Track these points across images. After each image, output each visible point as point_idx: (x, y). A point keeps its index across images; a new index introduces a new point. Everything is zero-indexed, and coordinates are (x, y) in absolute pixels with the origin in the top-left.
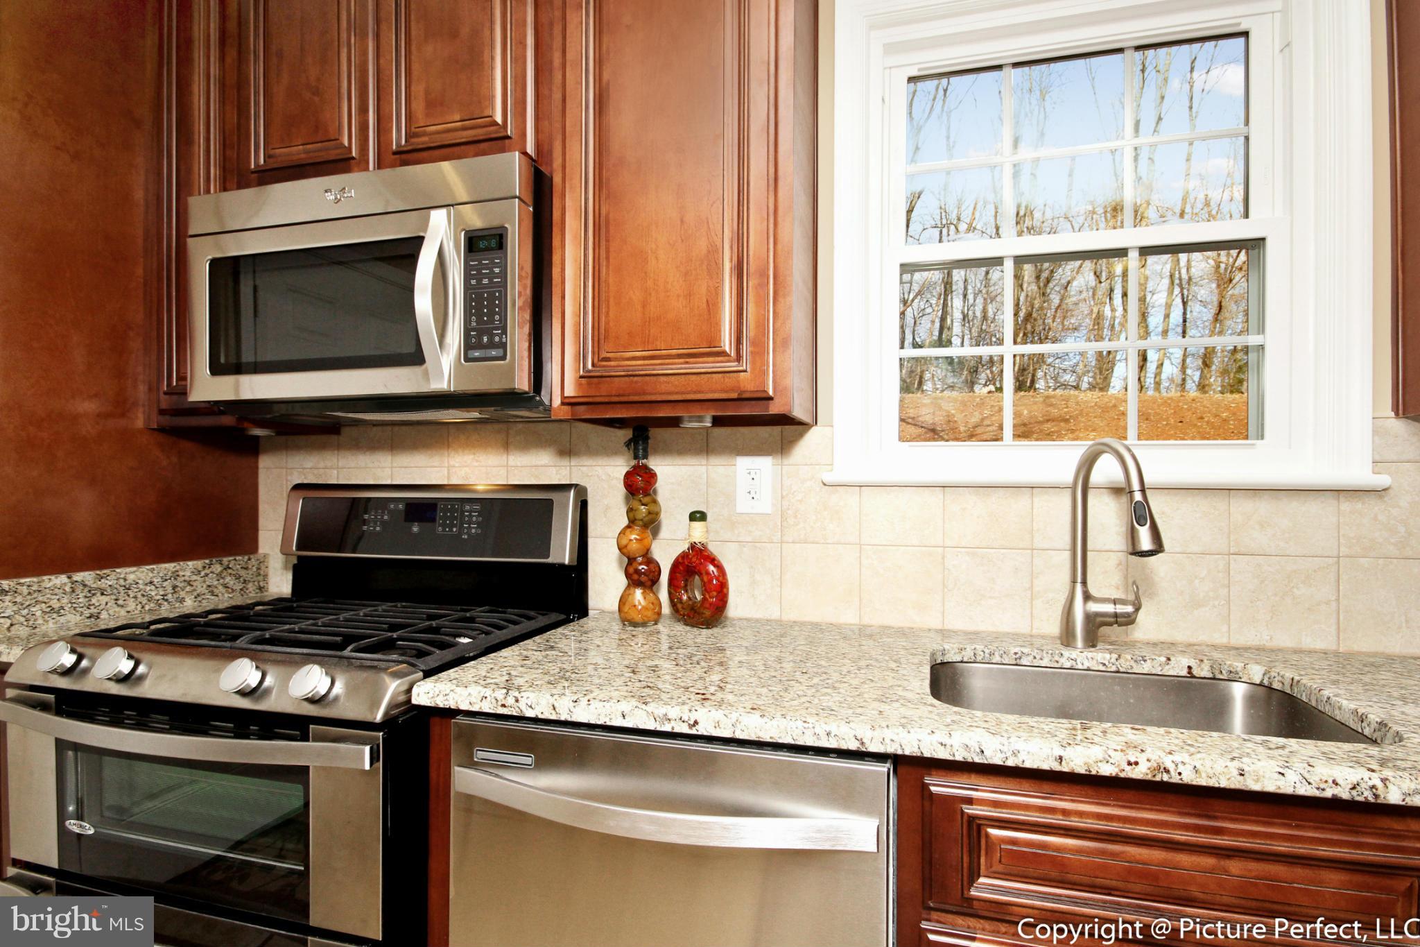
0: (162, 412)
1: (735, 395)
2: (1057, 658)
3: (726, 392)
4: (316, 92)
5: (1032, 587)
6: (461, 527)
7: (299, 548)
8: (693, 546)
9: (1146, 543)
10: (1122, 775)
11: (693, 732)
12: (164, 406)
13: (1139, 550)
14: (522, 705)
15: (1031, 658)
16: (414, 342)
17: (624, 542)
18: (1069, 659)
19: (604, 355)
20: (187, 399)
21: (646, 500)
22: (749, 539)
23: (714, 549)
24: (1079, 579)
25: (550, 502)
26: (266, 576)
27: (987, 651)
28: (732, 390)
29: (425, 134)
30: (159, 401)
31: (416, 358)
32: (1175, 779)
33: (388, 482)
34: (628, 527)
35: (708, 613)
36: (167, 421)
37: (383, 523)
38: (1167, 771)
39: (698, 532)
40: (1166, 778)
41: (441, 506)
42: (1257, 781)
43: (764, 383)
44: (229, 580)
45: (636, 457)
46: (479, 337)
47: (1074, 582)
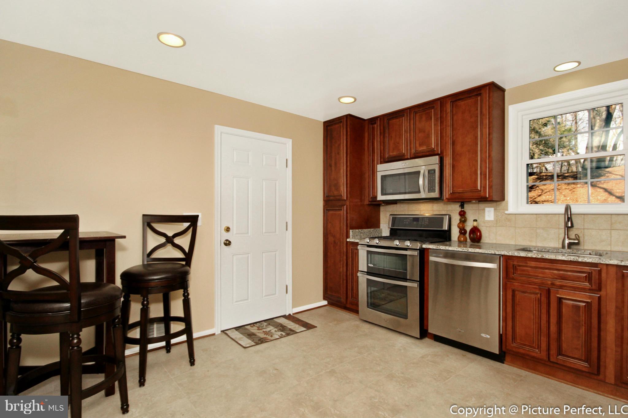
0: (369, 201)
1: (480, 197)
2: (558, 250)
3: (478, 196)
4: (398, 143)
5: (559, 237)
6: (424, 222)
7: (391, 227)
8: (474, 227)
9: (570, 225)
10: (537, 257)
11: (468, 251)
12: (370, 200)
13: (568, 226)
14: (440, 247)
15: (551, 250)
16: (418, 188)
17: (459, 225)
18: (561, 251)
19: (454, 190)
20: (377, 199)
21: (463, 217)
22: (488, 226)
23: (480, 228)
24: (566, 234)
25: (443, 218)
26: (382, 233)
27: (541, 249)
28: (479, 196)
29: (419, 150)
30: (369, 199)
31: (419, 192)
32: (545, 258)
33: (407, 214)
34: (460, 223)
35: (477, 240)
36: (370, 203)
37: (408, 222)
38: (544, 256)
39: (475, 224)
40: (543, 257)
41: (420, 219)
42: (558, 258)
43: (486, 195)
44: (377, 233)
45: (461, 209)
46: (431, 188)
47: (565, 235)
